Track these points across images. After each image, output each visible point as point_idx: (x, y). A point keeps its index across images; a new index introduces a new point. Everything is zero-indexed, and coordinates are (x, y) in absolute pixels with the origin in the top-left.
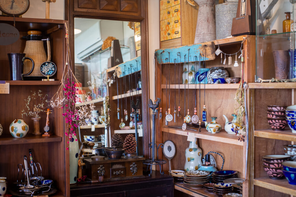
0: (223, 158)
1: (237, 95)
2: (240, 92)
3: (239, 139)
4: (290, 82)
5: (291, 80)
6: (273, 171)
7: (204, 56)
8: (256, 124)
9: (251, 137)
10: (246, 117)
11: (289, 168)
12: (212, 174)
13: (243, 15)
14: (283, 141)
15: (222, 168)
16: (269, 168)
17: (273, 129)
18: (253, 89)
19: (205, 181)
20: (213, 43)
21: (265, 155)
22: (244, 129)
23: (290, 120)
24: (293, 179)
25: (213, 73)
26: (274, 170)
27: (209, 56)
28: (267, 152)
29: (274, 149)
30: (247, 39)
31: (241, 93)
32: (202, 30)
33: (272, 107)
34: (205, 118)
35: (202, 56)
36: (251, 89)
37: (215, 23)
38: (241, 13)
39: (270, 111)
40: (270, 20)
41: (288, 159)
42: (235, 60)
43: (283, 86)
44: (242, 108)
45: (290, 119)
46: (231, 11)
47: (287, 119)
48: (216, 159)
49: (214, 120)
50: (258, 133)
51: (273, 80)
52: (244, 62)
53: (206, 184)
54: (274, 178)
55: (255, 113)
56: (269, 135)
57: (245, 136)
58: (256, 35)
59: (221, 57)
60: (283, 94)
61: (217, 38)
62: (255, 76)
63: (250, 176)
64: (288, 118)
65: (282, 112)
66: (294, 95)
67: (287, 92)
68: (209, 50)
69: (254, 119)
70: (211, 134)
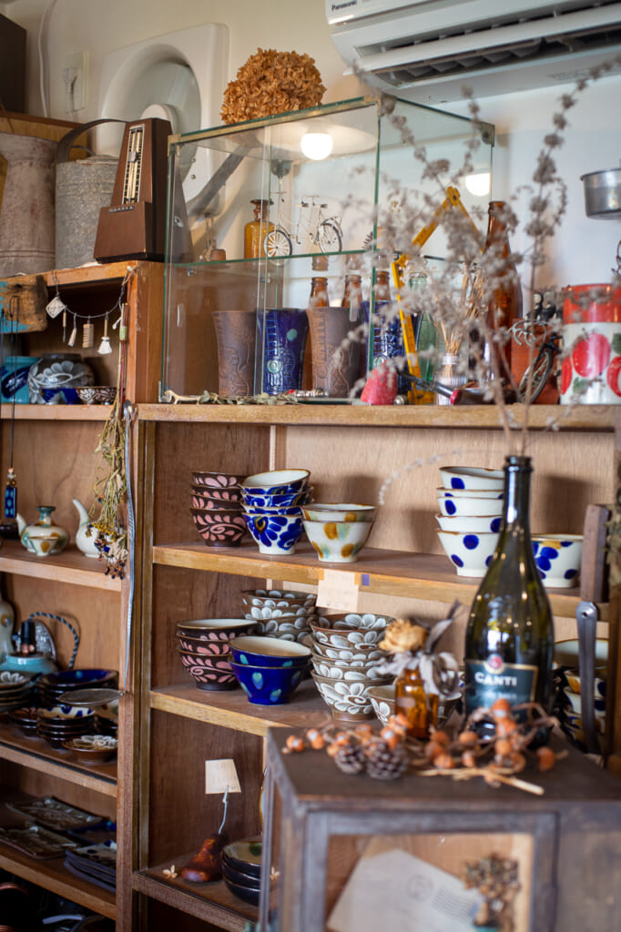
0: (74, 632)
1: (105, 441)
2: (114, 430)
3: (109, 570)
4: (253, 403)
5: (255, 397)
6: (206, 666)
7: (15, 317)
8: (159, 526)
9: (144, 565)
10: (129, 505)
11: (248, 656)
12: (38, 679)
13: (132, 199)
14: (240, 578)
15: (73, 662)
16: (194, 658)
17: (209, 543)
18: (150, 422)
19: (15, 703)
20: (41, 280)
21: (188, 620)
22: (124, 543)
23: (252, 516)
24: (259, 687)
25: (47, 370)
26: (208, 662)
27: (28, 320)
28: (192, 610)
29: (213, 601)
30: (139, 273)
31: (115, 434)
32: (15, 239)
33: (204, 476)
34: (12, 506)
35: (9, 318)
36: (145, 421)
37: (52, 217)
38: (126, 193)
39: (200, 489)
40: (216, 219)
41: (250, 631)
42: (103, 335)
43: (231, 416)
44: (118, 477)
45: (251, 512)
46: (101, 186)
47: (245, 511)
48: (54, 636)
49: (45, 515)
50: (163, 553)
51: (206, 396)
52: (126, 342)
53: (18, 712)
54: (209, 687)
55: (155, 493)
56: (194, 561)
57: (126, 561)
58: (166, 264)
59: (64, 325)
60: (244, 439)
61: (57, 266)
62: (160, 383)
63: (139, 682)
64: (248, 508)
65: (231, 492)
66: (276, 443)
67: (255, 436)
68: (28, 301)
69: (152, 510)
70: (34, 559)
